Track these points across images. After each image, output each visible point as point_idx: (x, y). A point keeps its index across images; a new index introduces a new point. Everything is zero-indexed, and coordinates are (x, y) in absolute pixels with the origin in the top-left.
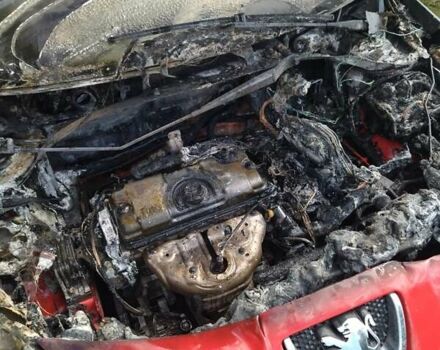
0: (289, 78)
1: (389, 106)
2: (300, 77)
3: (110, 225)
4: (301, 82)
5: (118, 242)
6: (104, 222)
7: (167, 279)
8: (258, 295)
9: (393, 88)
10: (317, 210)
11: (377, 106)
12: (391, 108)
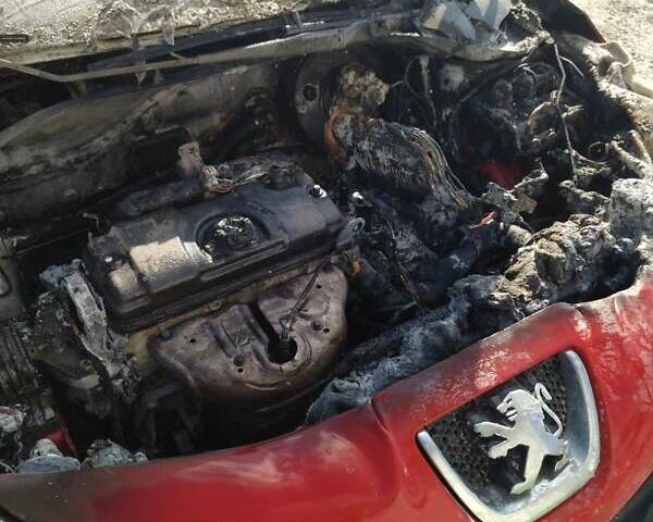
0: (355, 78)
1: (506, 112)
2: (371, 77)
3: (87, 294)
4: (375, 83)
5: (104, 324)
6: (76, 290)
7: (196, 379)
8: (355, 385)
9: (510, 86)
10: (418, 268)
11: (488, 113)
12: (509, 114)
